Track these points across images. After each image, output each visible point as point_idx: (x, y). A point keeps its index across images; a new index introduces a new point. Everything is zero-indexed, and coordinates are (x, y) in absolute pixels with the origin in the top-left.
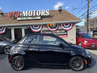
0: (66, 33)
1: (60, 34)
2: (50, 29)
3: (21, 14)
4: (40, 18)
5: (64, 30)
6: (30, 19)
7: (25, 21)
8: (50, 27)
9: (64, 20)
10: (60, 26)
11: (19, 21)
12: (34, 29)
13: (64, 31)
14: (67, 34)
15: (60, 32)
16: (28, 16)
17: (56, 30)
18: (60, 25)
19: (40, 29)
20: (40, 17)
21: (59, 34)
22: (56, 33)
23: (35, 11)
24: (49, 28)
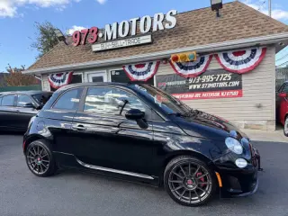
0: (236, 83)
1: (213, 85)
2: (182, 71)
3: (100, 35)
4: (149, 41)
5: (228, 71)
6: (125, 45)
7: (111, 52)
8: (179, 65)
9: (226, 38)
10: (214, 58)
11: (98, 54)
12: (134, 73)
13: (229, 76)
14: (239, 88)
15: (214, 81)
16: (118, 38)
17: (201, 74)
18: (213, 54)
19: (152, 72)
20: (149, 37)
21: (210, 85)
22: (200, 82)
23: (134, 20)
24: (177, 68)
